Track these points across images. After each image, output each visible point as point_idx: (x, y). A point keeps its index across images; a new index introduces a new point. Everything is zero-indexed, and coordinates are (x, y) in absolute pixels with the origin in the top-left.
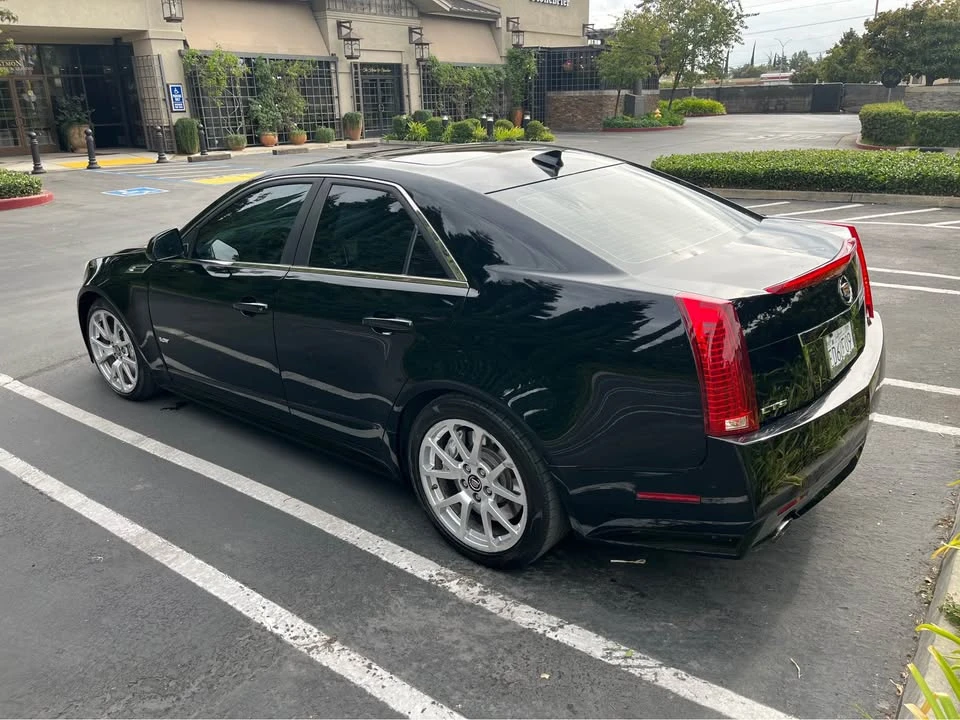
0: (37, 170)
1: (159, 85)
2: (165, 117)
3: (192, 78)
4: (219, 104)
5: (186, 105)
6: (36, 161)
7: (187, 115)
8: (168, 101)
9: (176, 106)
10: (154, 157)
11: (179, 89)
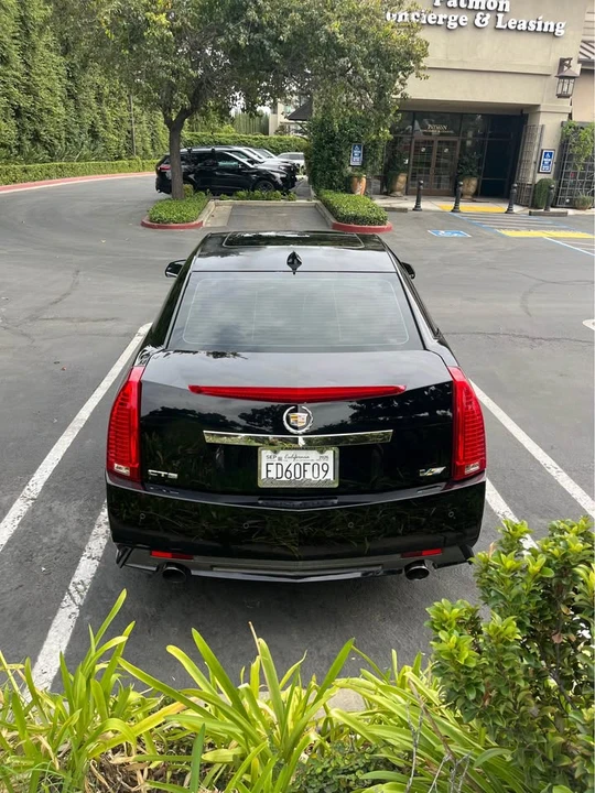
0: (417, 208)
1: (536, 149)
2: (531, 176)
3: (564, 144)
4: (579, 168)
5: (552, 169)
6: (418, 201)
7: (550, 177)
8: (539, 164)
9: (544, 168)
10: (505, 207)
11: (551, 154)
